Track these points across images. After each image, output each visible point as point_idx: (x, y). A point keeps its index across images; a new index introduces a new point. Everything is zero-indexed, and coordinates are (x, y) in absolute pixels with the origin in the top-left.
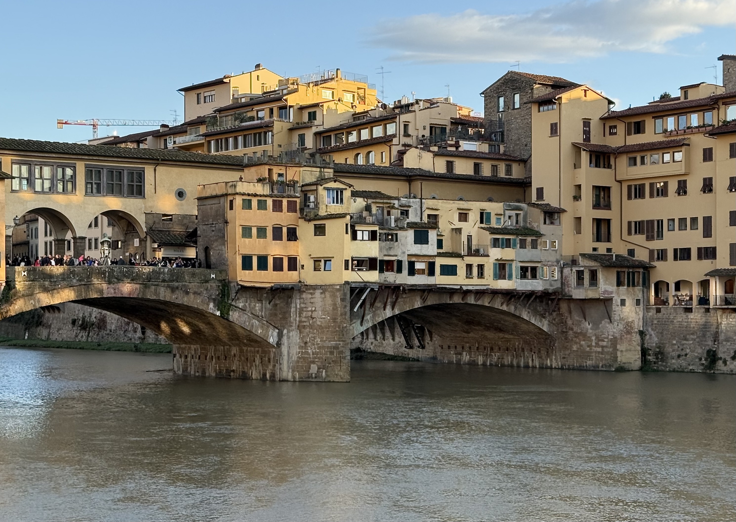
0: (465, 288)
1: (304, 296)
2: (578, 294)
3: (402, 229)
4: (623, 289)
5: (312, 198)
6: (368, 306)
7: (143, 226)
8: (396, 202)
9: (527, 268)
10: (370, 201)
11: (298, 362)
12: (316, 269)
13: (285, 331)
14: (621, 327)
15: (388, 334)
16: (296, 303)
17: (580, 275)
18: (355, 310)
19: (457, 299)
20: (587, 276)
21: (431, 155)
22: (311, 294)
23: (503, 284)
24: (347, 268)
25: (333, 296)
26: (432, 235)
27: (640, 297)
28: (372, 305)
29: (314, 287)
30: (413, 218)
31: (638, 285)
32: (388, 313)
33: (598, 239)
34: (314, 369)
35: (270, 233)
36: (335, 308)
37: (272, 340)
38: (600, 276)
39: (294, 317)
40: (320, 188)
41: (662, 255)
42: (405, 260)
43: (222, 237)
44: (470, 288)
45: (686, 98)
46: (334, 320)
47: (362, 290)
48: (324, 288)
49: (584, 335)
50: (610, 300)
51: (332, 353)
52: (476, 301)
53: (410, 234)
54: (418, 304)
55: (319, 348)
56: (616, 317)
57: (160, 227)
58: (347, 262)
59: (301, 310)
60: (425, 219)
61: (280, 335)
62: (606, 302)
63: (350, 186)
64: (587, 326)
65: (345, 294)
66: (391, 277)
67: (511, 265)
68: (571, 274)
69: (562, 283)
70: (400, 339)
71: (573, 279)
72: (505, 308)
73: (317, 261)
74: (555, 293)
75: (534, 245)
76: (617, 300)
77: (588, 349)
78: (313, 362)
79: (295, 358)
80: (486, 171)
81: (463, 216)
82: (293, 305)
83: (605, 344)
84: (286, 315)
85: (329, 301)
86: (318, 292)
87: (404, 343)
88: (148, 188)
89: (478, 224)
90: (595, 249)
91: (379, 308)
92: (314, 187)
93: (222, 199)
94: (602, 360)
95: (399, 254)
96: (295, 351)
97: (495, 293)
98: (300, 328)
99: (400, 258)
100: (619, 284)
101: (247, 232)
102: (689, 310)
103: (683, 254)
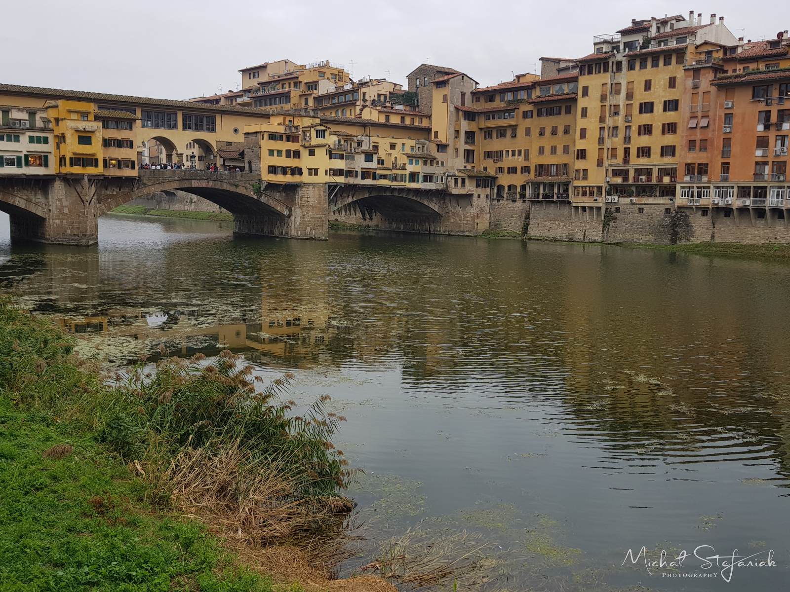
0: (392, 187)
1: (303, 189)
2: (454, 191)
3: (358, 153)
4: (480, 189)
5: (308, 135)
6: (339, 196)
7: (215, 148)
8: (355, 138)
9: (427, 176)
10: (340, 137)
11: (300, 225)
12: (310, 174)
13: (293, 208)
14: (478, 210)
15: (353, 212)
16: (299, 193)
17: (456, 181)
18: (331, 197)
19: (388, 194)
20: (460, 181)
21: (377, 112)
22: (307, 188)
23: (413, 185)
24: (326, 174)
25: (319, 190)
26: (375, 158)
27: (489, 193)
28: (341, 195)
29: (309, 184)
30: (365, 147)
31: (488, 187)
32: (350, 200)
33: (468, 161)
34: (308, 229)
35: (284, 153)
36: (320, 196)
37: (286, 213)
38: (467, 181)
39: (297, 201)
40: (312, 130)
41: (501, 170)
42: (359, 170)
43: (258, 156)
44: (395, 187)
45: (518, 81)
46: (320, 203)
47: (335, 187)
48: (314, 185)
49: (458, 214)
50: (472, 195)
51: (318, 221)
52: (399, 194)
53: (363, 156)
54: (367, 195)
55: (311, 218)
56: (475, 204)
57: (225, 148)
58: (326, 171)
59: (302, 197)
60: (371, 148)
61: (290, 210)
62: (469, 196)
63: (329, 128)
64: (459, 209)
65: (326, 189)
66: (351, 180)
67: (418, 175)
68: (451, 181)
69: (447, 185)
70: (359, 215)
71: (452, 183)
72: (414, 198)
73: (310, 170)
74: (443, 191)
75: (431, 164)
76: (475, 196)
77: (459, 222)
78: (308, 226)
79: (298, 223)
80: (408, 122)
81: (393, 146)
82: (297, 194)
83: (468, 219)
84: (293, 199)
85: (317, 192)
86: (311, 187)
87: (362, 217)
88: (218, 127)
89: (401, 152)
90: (465, 167)
91: (345, 197)
92: (309, 129)
93: (258, 135)
94: (466, 227)
95: (356, 167)
96: (298, 220)
97: (409, 190)
98: (301, 207)
99: (357, 170)
100: (477, 187)
101: (271, 153)
102: (515, 201)
103: (512, 170)
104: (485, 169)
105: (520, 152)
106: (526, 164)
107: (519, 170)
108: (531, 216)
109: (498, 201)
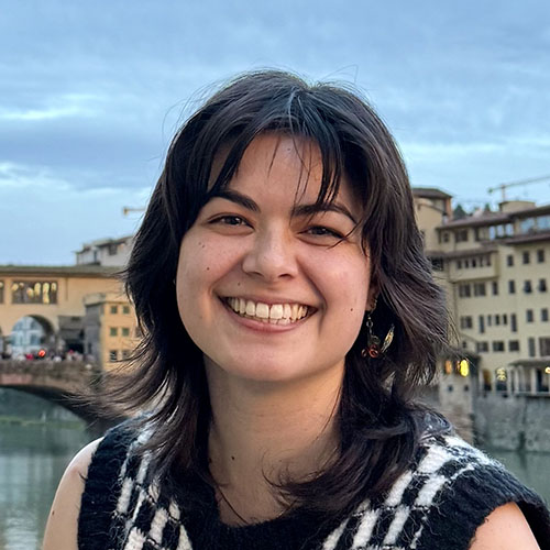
7: (56, 327)
35: (132, 331)
41: (484, 345)
56: (444, 401)
76: (444, 387)
101: (114, 331)
102: (506, 396)
103: (499, 347)
104: (465, 344)
105: (505, 317)
106: (513, 337)
107: (507, 346)
108: (528, 420)
109: (485, 396)
